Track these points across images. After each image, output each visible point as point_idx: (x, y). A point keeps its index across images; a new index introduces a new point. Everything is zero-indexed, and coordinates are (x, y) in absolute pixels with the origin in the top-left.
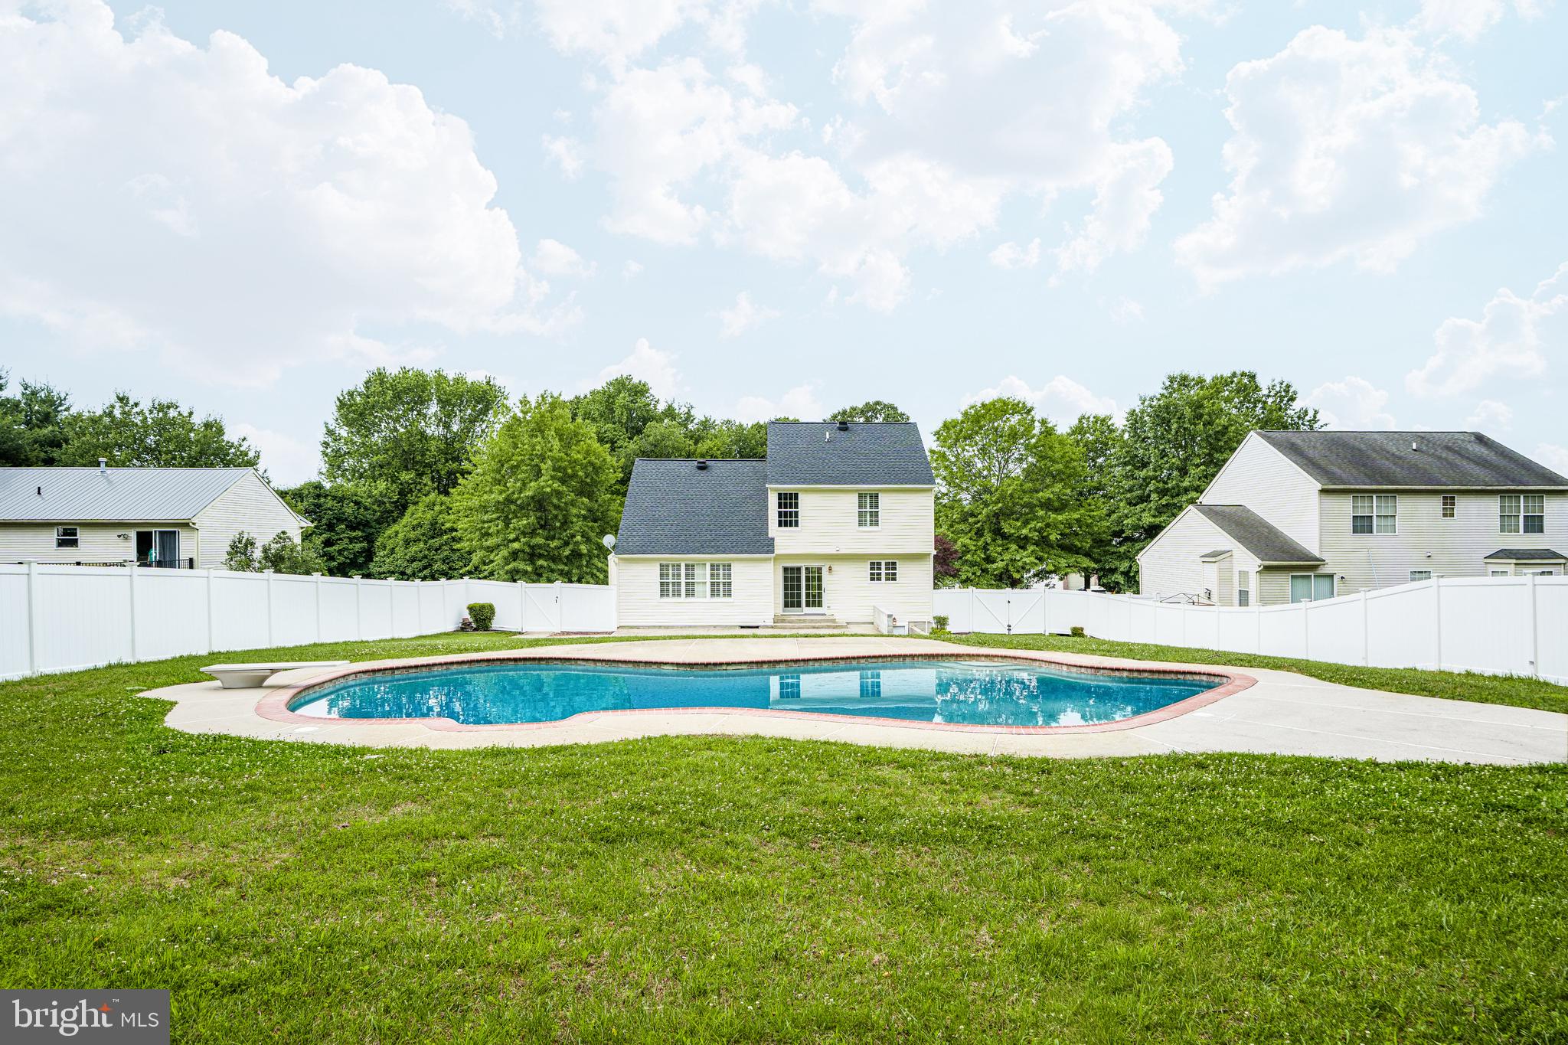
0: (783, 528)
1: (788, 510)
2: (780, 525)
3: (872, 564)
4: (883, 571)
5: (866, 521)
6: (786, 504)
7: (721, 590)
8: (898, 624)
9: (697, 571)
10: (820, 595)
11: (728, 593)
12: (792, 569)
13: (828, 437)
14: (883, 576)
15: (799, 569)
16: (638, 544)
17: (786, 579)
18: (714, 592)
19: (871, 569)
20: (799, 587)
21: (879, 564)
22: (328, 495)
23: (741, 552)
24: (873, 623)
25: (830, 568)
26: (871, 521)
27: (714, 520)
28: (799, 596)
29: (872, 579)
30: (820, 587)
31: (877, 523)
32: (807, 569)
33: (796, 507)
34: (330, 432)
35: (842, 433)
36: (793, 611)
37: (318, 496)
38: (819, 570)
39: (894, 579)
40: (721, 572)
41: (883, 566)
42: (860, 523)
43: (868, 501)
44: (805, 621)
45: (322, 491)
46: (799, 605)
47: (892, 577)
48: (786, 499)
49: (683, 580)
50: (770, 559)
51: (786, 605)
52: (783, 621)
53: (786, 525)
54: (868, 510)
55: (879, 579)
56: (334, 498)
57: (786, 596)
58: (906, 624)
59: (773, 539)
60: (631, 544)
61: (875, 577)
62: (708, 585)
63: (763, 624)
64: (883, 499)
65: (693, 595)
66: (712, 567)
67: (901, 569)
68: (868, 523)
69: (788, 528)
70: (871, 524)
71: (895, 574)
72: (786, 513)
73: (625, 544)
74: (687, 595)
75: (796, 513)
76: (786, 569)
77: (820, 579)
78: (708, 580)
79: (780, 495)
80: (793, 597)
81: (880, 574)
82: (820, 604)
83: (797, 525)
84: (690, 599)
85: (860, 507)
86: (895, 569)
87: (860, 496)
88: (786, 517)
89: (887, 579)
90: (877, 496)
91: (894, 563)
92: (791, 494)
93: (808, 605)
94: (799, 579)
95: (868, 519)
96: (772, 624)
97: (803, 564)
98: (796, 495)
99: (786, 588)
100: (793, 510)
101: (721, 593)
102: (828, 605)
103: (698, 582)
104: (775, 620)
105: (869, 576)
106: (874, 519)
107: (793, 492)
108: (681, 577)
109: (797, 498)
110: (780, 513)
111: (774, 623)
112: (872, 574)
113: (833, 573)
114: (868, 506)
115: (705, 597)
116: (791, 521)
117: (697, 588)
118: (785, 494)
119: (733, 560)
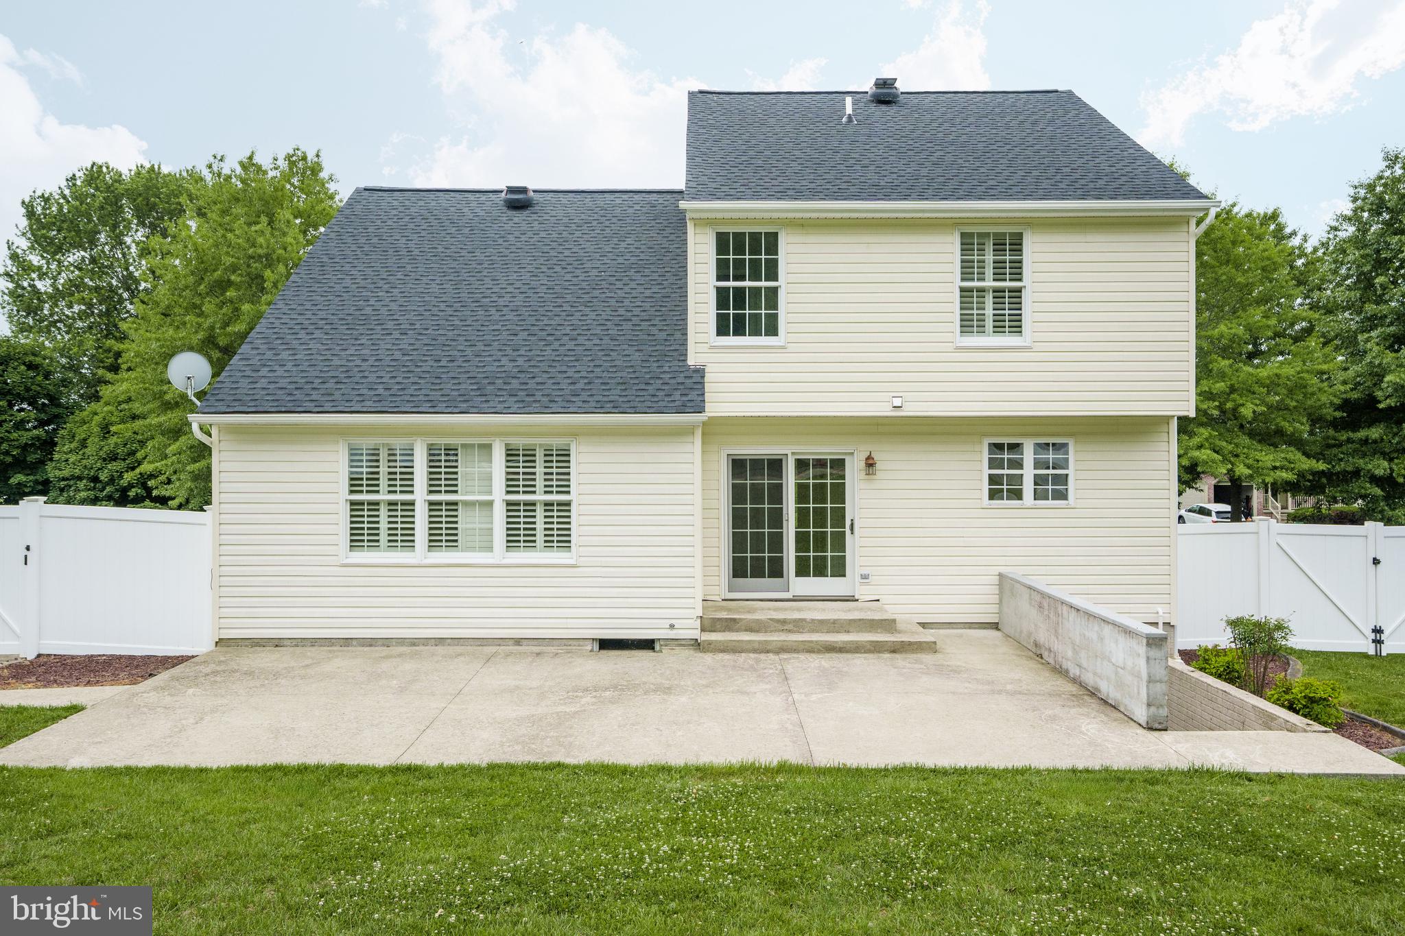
0: (732, 340)
1: (747, 284)
2: (722, 330)
3: (994, 449)
4: (1028, 472)
5: (982, 319)
6: (739, 264)
7: (539, 525)
9: (467, 468)
10: (839, 542)
11: (561, 538)
12: (757, 465)
13: (849, 110)
14: (1028, 487)
15: (776, 465)
16: (283, 383)
17: (738, 494)
18: (518, 536)
19: (993, 464)
20: (777, 518)
21: (1016, 448)
23: (600, 408)
24: (995, 626)
25: (870, 464)
26: (999, 321)
27: (532, 320)
28: (777, 543)
29: (993, 495)
30: (839, 518)
31: (1016, 326)
32: (802, 465)
33: (773, 274)
34: (15, 258)
35: (884, 108)
36: (759, 589)
38: (839, 464)
39: (1062, 495)
40: (540, 469)
41: (1028, 456)
42: (968, 324)
43: (991, 256)
44: (798, 625)
46: (777, 570)
47: (1049, 489)
48: (739, 250)
49: (420, 494)
50: (687, 431)
51: (739, 570)
52: (730, 625)
53: (739, 331)
54: (989, 283)
55: (1017, 494)
57: (738, 543)
59: (700, 372)
60: (263, 383)
61: (1002, 489)
62: (499, 511)
63: (672, 634)
64: (1035, 251)
65: (452, 542)
66: (511, 454)
67: (1080, 465)
68: (989, 323)
69: (747, 341)
70: (999, 328)
71: (1061, 480)
72: (739, 292)
73: (244, 383)
74: (434, 542)
75: (774, 292)
76: (738, 466)
77: (839, 493)
78: (499, 494)
79: (722, 242)
80: (758, 546)
81: (1017, 480)
82: (839, 570)
83: (772, 330)
84: (443, 556)
85: (966, 276)
86: (1062, 464)
87: (967, 243)
88: (739, 304)
89: (1042, 495)
90: (1017, 244)
91: (1059, 449)
92: (755, 237)
93: (802, 571)
94: (777, 494)
95: (989, 311)
96: (696, 634)
97: (789, 450)
98: (772, 239)
99: (738, 518)
100: (763, 284)
101: (540, 538)
102: (865, 571)
103: (467, 504)
104: (706, 623)
105: (986, 487)
106: (1007, 312)
107: (763, 229)
108: (415, 489)
109: (773, 247)
110: (722, 294)
111: (703, 630)
112: (993, 480)
113: (879, 475)
114: (989, 271)
115: (490, 549)
116: (756, 319)
117: (465, 520)
118: (739, 237)
119: (576, 433)
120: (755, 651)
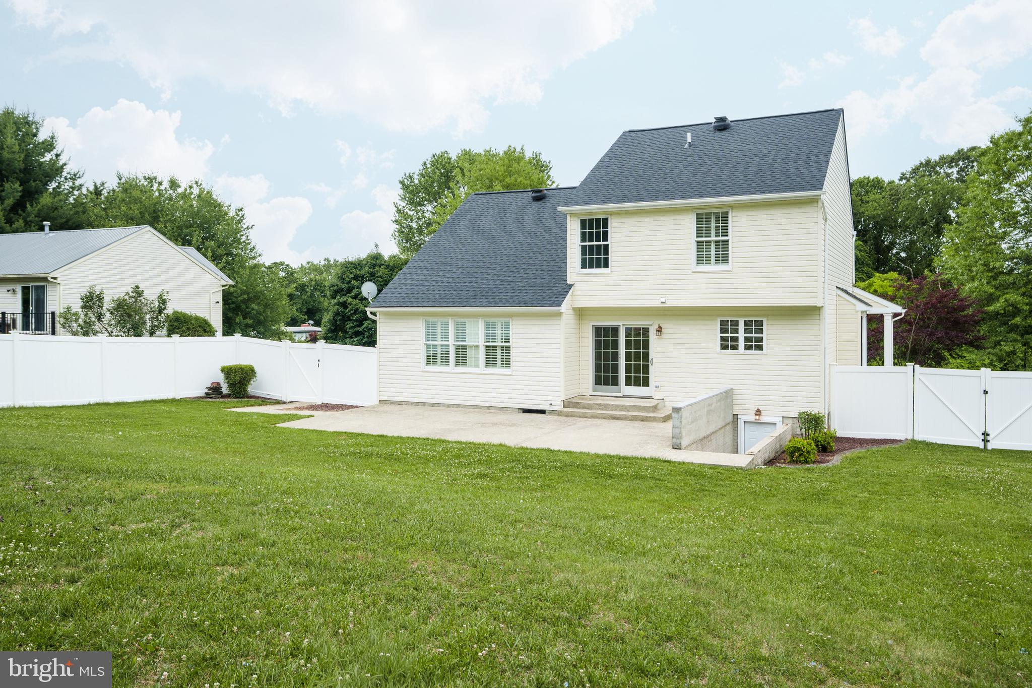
0: (588, 271)
1: (595, 243)
2: (584, 266)
3: (723, 323)
4: (741, 335)
5: (708, 257)
6: (591, 234)
7: (499, 357)
8: (764, 419)
9: (469, 331)
10: (646, 369)
11: (507, 362)
12: (606, 330)
13: (689, 140)
14: (741, 343)
15: (615, 330)
17: (597, 344)
18: (489, 361)
19: (723, 331)
20: (616, 356)
21: (736, 323)
22: (382, 265)
25: (659, 330)
26: (717, 256)
27: (512, 262)
28: (616, 369)
29: (724, 348)
30: (646, 357)
31: (727, 260)
32: (627, 329)
33: (606, 239)
34: (399, 211)
36: (607, 391)
37: (374, 266)
38: (646, 330)
39: (760, 348)
40: (499, 331)
41: (741, 327)
42: (700, 260)
43: (713, 225)
44: (606, 407)
45: (378, 261)
46: (615, 382)
47: (754, 344)
48: (591, 227)
49: (452, 342)
50: (568, 314)
51: (597, 381)
52: (576, 405)
53: (591, 266)
54: (713, 238)
55: (735, 347)
56: (388, 267)
57: (598, 368)
58: (778, 420)
59: (571, 286)
60: (396, 294)
61: (728, 344)
62: (482, 350)
63: (552, 408)
64: (735, 221)
65: (464, 363)
66: (488, 324)
67: (770, 333)
68: (713, 259)
69: (595, 270)
70: (717, 261)
71: (760, 340)
72: (591, 248)
73: (389, 293)
75: (606, 247)
76: (598, 331)
77: (646, 345)
78: (482, 342)
79: (583, 222)
80: (607, 370)
81: (736, 339)
82: (646, 383)
83: (606, 265)
84: (461, 369)
85: (699, 235)
86: (761, 331)
87: (699, 218)
88: (591, 253)
89: (748, 348)
90: (725, 218)
91: (760, 323)
92: (598, 220)
93: (628, 382)
94: (616, 345)
95: (713, 252)
96: (561, 408)
97: (623, 324)
98: (606, 221)
99: (598, 356)
100: (602, 243)
101: (499, 362)
102: (657, 384)
103: (471, 347)
104: (566, 404)
105: (719, 342)
106: (721, 253)
107: (601, 217)
108: (450, 339)
109: (606, 226)
110: (584, 248)
111: (564, 407)
112: (723, 339)
113: (663, 336)
114: (713, 232)
115: (478, 366)
116: (598, 260)
117: (470, 354)
118: (591, 221)
119: (511, 315)
120: (580, 417)
